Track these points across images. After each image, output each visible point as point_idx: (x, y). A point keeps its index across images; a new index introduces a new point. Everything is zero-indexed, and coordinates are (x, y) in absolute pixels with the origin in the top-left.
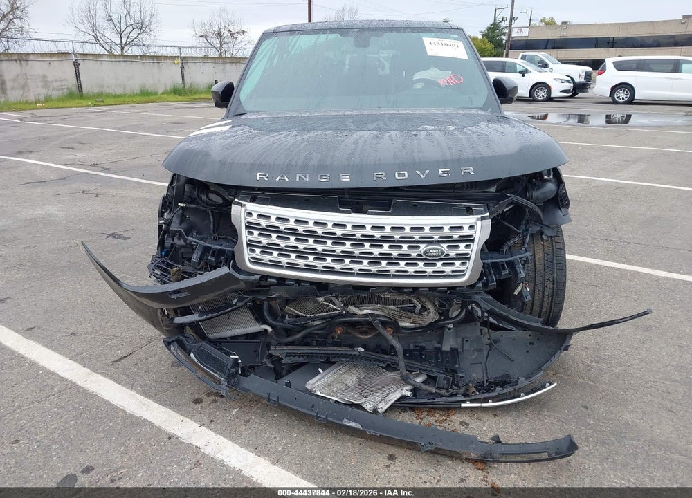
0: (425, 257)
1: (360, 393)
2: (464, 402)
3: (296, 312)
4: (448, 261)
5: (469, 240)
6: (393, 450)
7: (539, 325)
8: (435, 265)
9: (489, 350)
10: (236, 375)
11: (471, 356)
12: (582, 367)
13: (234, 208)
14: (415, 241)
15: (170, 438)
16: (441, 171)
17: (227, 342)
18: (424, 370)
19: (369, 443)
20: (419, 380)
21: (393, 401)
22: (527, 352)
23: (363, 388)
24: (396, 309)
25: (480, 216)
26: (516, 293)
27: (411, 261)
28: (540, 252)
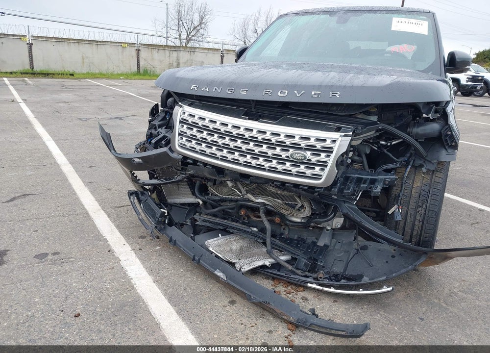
0: (291, 159)
1: (237, 256)
2: (312, 283)
3: (214, 191)
4: (310, 165)
5: (328, 151)
6: (237, 298)
7: (401, 241)
8: (299, 166)
9: (356, 254)
10: (163, 224)
11: (338, 254)
12: (446, 291)
13: (177, 108)
14: (287, 146)
15: (109, 251)
16: (313, 93)
17: (177, 207)
18: (292, 253)
19: (224, 289)
20: (283, 258)
21: (255, 266)
22: (387, 262)
23: (240, 254)
24: (282, 203)
25: (343, 134)
26: (390, 212)
27: (282, 161)
28: (418, 183)
